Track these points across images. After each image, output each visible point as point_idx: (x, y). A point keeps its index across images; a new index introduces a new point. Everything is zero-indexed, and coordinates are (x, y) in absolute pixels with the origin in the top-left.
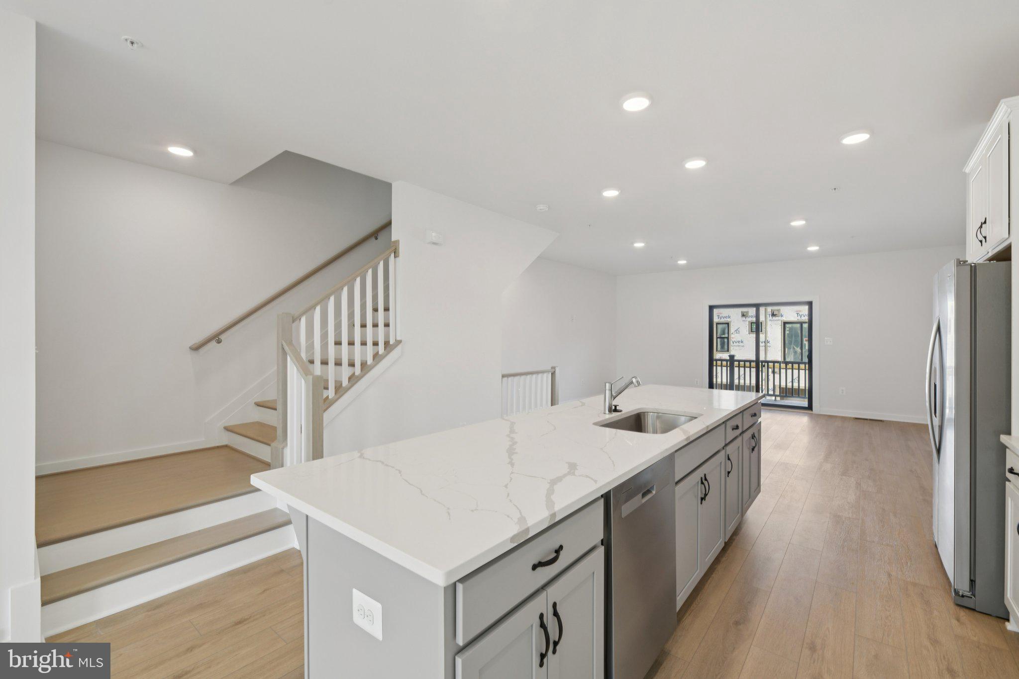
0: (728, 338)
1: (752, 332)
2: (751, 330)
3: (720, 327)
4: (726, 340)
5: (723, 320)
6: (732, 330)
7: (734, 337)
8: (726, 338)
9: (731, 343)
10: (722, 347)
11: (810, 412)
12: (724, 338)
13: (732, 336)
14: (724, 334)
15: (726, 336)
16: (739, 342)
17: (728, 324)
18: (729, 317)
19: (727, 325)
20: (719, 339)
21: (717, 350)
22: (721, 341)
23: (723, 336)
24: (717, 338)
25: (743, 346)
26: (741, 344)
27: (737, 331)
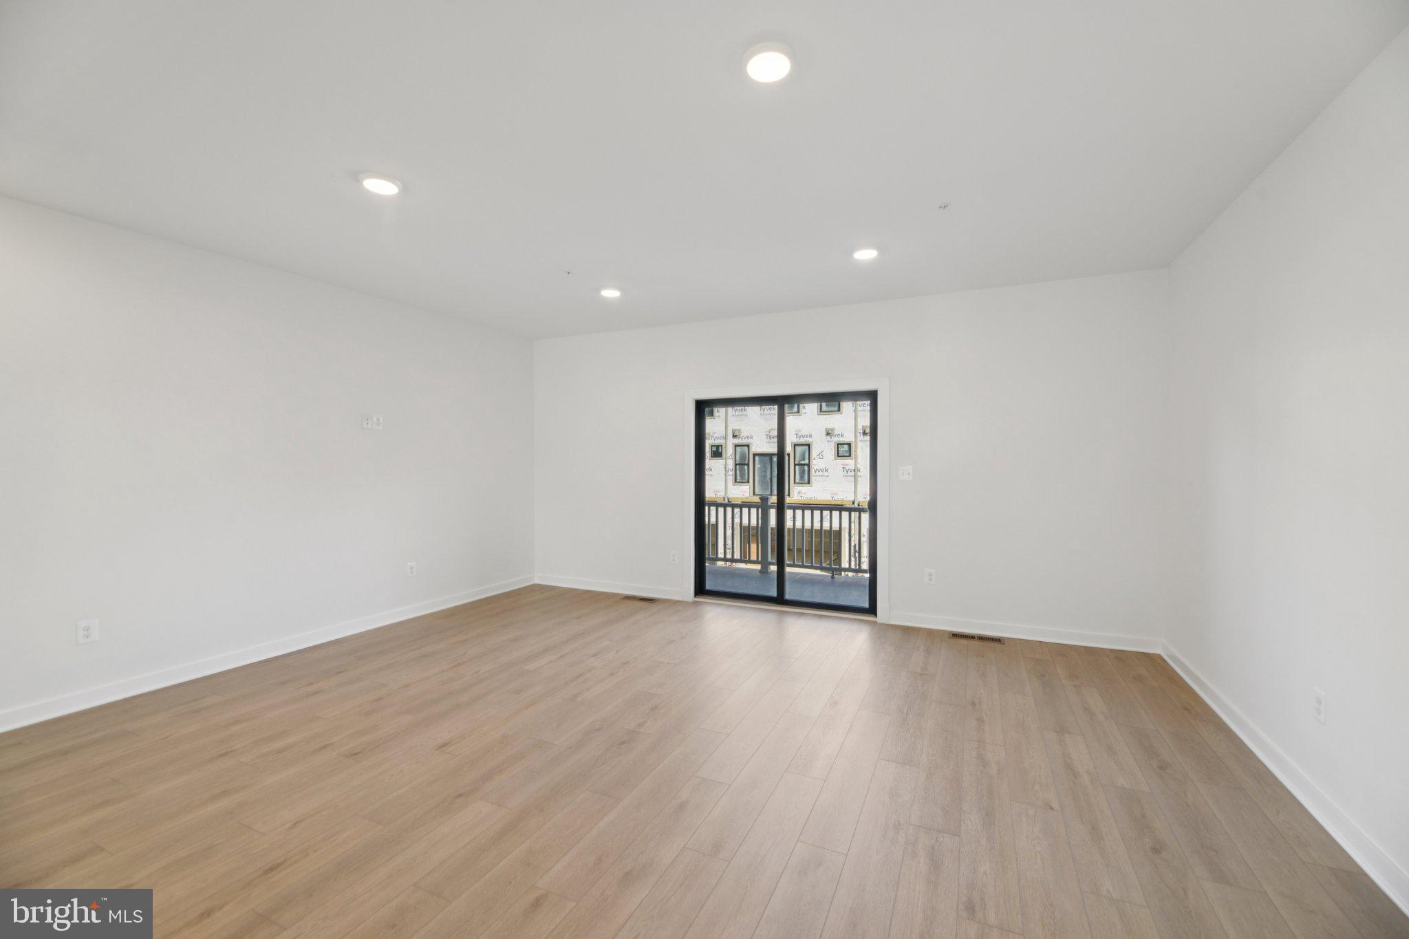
0: (808, 465)
1: (838, 456)
2: (838, 454)
3: (799, 449)
4: (806, 468)
5: (802, 441)
6: (814, 454)
7: (816, 464)
8: (807, 465)
9: (812, 472)
10: (802, 477)
11: (871, 618)
12: (804, 465)
13: (813, 462)
14: (804, 459)
15: (807, 461)
16: (822, 470)
17: (809, 445)
18: (810, 436)
19: (807, 447)
20: (797, 467)
21: (795, 483)
22: (800, 470)
23: (803, 462)
24: (795, 465)
25: (828, 476)
26: (826, 474)
27: (820, 455)
